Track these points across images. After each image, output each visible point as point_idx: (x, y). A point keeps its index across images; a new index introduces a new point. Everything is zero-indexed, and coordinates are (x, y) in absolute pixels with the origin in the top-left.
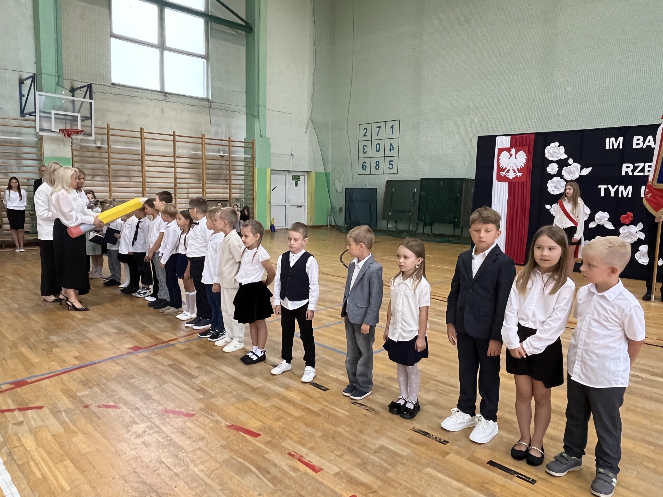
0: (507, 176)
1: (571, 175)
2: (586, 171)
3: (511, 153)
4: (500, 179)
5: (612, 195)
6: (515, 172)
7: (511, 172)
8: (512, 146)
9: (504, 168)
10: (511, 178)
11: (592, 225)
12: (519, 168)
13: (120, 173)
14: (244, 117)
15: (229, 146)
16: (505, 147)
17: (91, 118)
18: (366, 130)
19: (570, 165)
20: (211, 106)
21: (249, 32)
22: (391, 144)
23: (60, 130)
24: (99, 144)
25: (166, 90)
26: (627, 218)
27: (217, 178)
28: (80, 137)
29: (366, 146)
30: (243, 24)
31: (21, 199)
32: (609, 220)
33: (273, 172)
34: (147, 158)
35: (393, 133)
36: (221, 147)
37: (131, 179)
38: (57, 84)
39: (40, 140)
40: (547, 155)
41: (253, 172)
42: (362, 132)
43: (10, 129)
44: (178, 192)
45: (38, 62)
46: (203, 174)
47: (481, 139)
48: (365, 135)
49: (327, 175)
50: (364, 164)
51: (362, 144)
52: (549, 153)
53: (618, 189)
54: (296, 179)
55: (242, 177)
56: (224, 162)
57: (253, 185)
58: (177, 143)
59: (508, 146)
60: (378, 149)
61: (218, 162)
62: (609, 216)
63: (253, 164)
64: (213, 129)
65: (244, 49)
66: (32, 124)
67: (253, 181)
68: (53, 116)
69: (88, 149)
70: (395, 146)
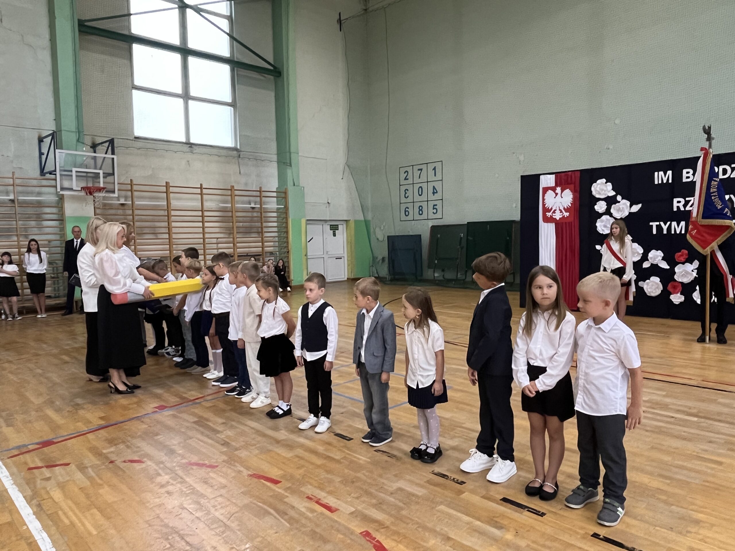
0: (554, 217)
1: (620, 213)
2: (636, 208)
3: (557, 191)
4: (547, 220)
5: (665, 232)
6: (561, 212)
7: (558, 212)
8: (557, 185)
9: (550, 208)
10: (558, 219)
11: (646, 265)
12: (566, 208)
13: (146, 231)
14: (275, 165)
15: (260, 196)
16: (549, 186)
17: (113, 174)
18: (406, 173)
19: (619, 202)
20: (239, 155)
21: (278, 77)
22: (434, 187)
23: (81, 188)
24: (122, 201)
25: (192, 141)
26: (682, 255)
27: (247, 231)
28: (102, 194)
29: (408, 190)
30: (272, 68)
31: (41, 261)
32: (663, 259)
33: (308, 222)
34: (173, 213)
35: (435, 175)
36: (252, 198)
37: (157, 236)
38: (78, 140)
39: (61, 199)
40: (594, 193)
41: (287, 223)
42: (403, 176)
43: (30, 189)
44: (207, 248)
45: (58, 119)
46: (233, 228)
47: (524, 178)
48: (405, 179)
49: (367, 223)
50: (407, 209)
51: (403, 188)
52: (596, 190)
53: (670, 226)
54: (334, 228)
55: (276, 229)
56: (255, 214)
57: (287, 238)
58: (204, 196)
59: (553, 184)
60: (420, 194)
61: (249, 214)
62: (663, 255)
63: (287, 215)
64: (243, 180)
65: (273, 94)
66: (53, 183)
67: (287, 232)
68: (74, 174)
69: (111, 207)
70: (439, 189)
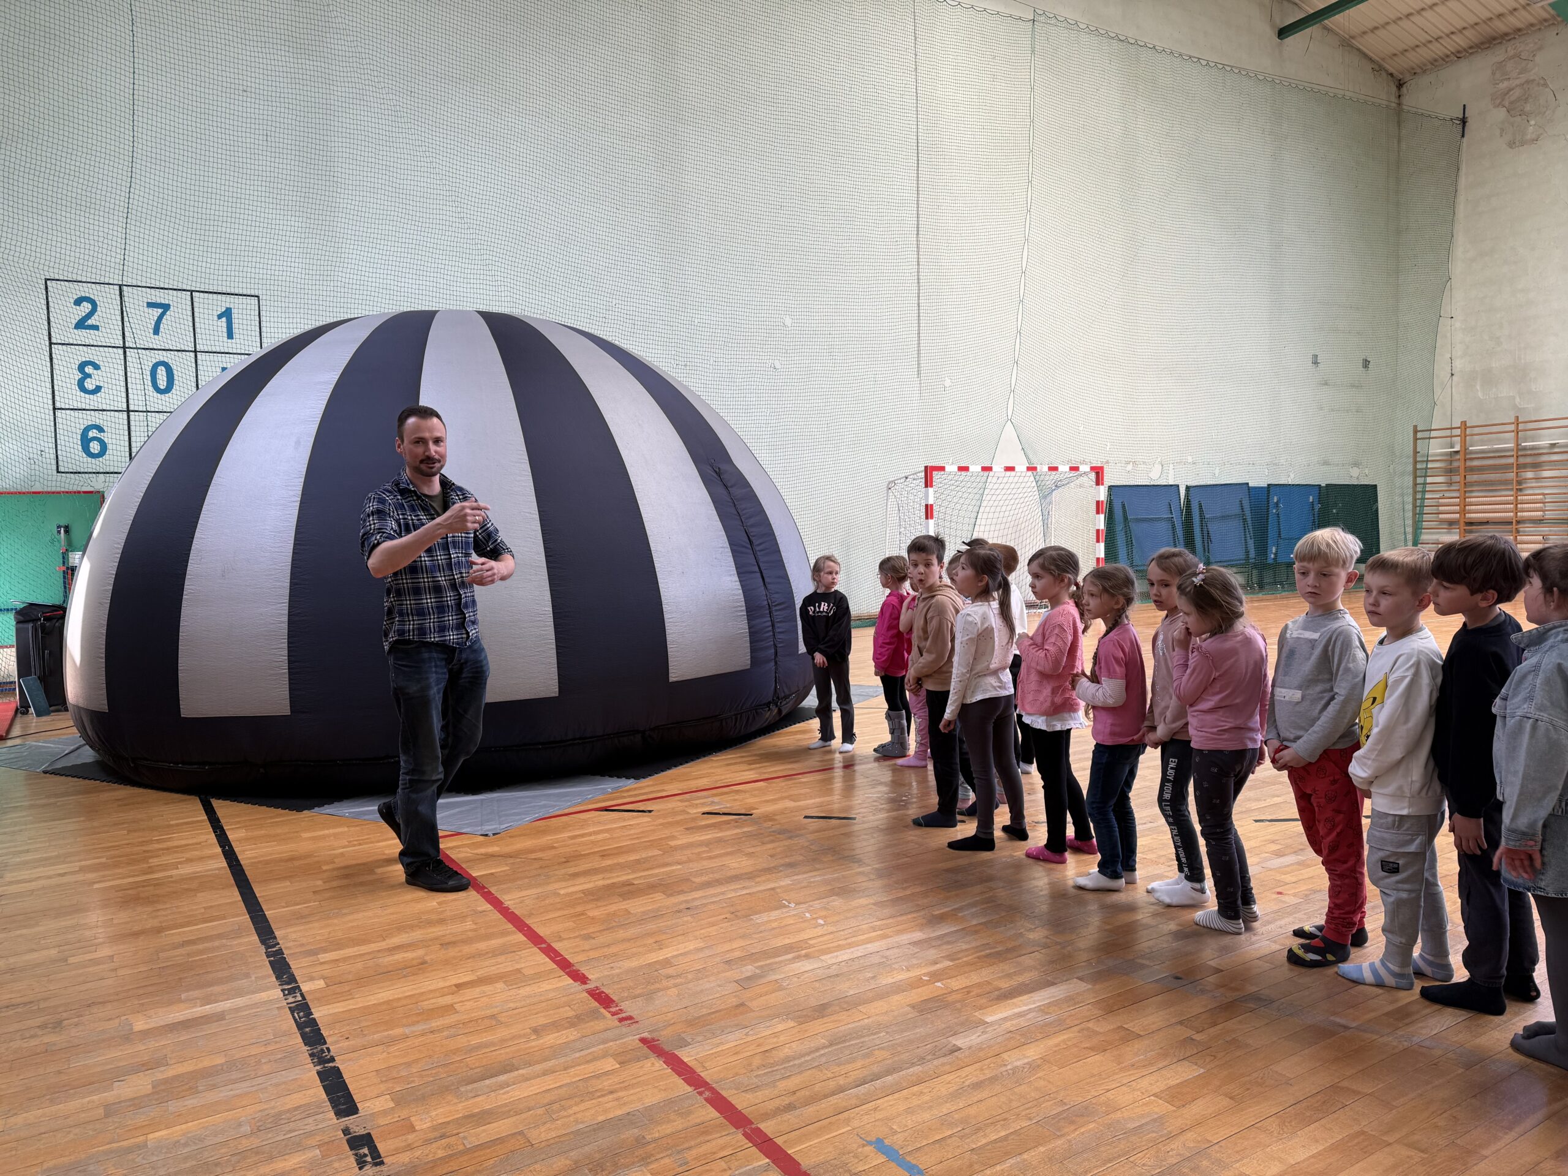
18: (86, 307)
29: (97, 367)
35: (230, 335)
42: (67, 314)
48: (81, 325)
51: (69, 357)
